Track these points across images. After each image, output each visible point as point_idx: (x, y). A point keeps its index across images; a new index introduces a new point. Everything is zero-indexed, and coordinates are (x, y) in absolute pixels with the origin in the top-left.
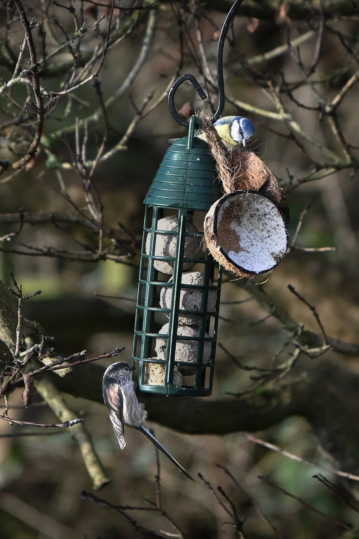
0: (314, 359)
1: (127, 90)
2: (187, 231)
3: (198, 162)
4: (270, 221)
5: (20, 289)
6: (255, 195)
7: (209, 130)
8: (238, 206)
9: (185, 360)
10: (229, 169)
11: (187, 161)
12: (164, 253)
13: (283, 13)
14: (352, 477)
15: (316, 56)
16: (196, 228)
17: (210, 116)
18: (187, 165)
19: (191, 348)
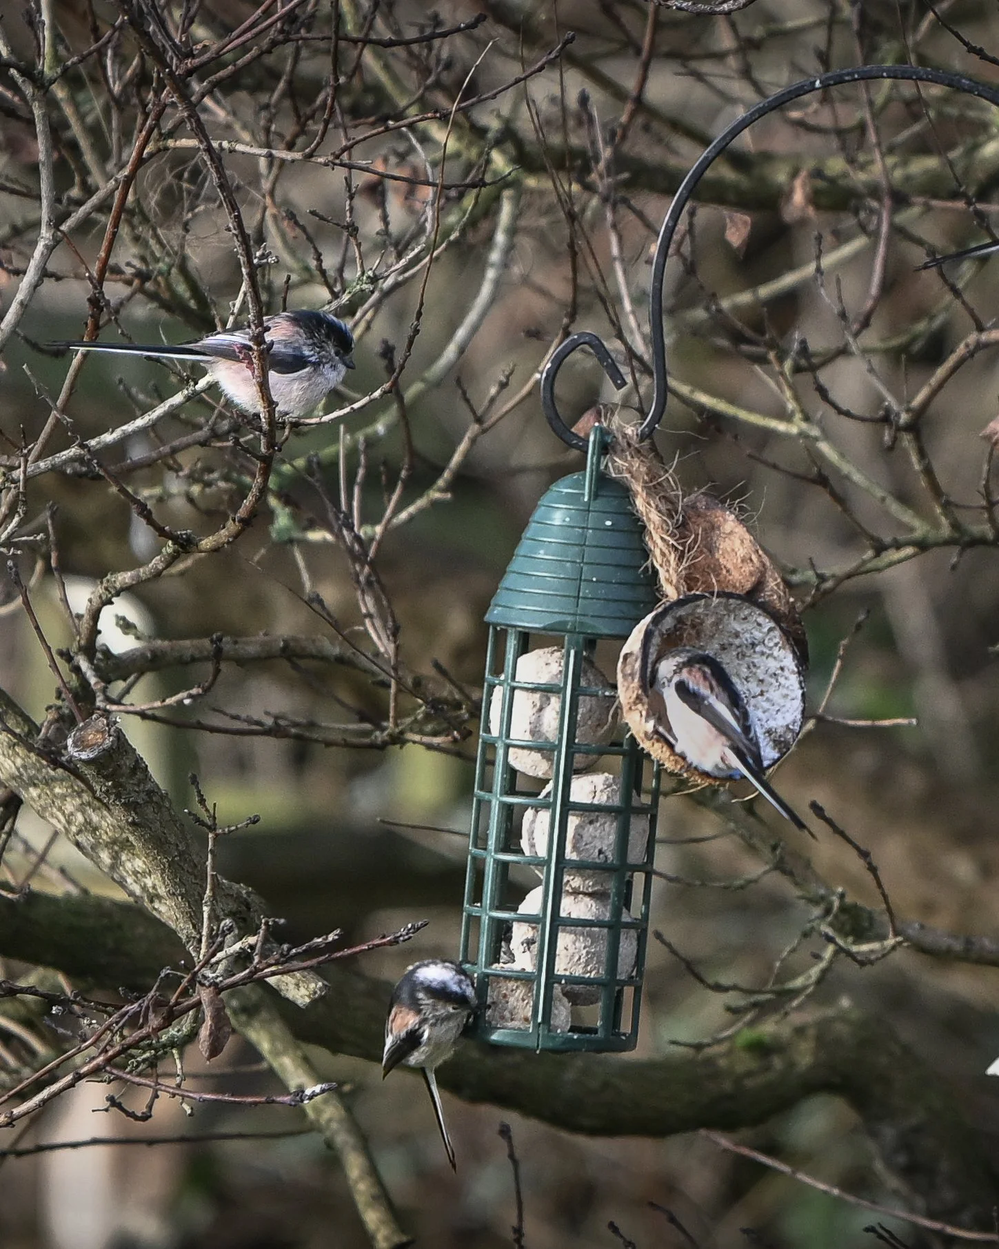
0: (868, 968)
1: (451, 367)
2: (583, 683)
3: (607, 529)
4: (764, 658)
5: (212, 811)
6: (731, 601)
7: (632, 457)
8: (693, 626)
9: (578, 971)
10: (675, 544)
11: (583, 528)
12: (533, 733)
13: (798, 197)
14: (950, 1230)
15: (874, 290)
16: (603, 676)
17: (635, 425)
18: (584, 536)
19: (592, 944)
